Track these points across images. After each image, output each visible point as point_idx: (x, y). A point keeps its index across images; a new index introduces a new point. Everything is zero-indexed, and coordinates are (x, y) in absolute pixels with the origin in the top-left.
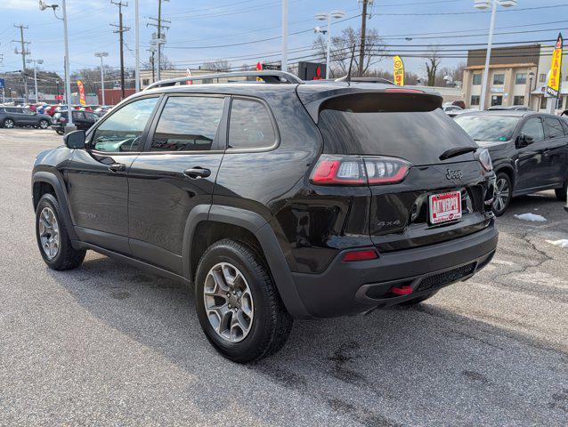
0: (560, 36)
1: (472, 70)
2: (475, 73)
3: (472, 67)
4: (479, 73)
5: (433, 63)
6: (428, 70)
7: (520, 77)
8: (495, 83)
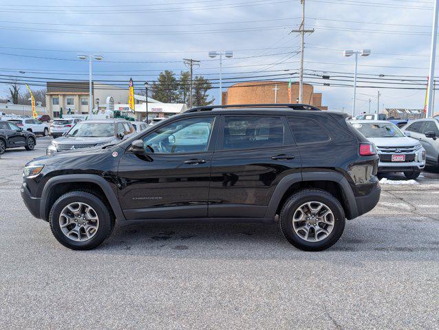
0: (131, 79)
1: (51, 95)
2: (53, 97)
3: (52, 93)
4: (56, 97)
5: (15, 89)
6: (12, 93)
7: (83, 100)
8: (69, 104)
